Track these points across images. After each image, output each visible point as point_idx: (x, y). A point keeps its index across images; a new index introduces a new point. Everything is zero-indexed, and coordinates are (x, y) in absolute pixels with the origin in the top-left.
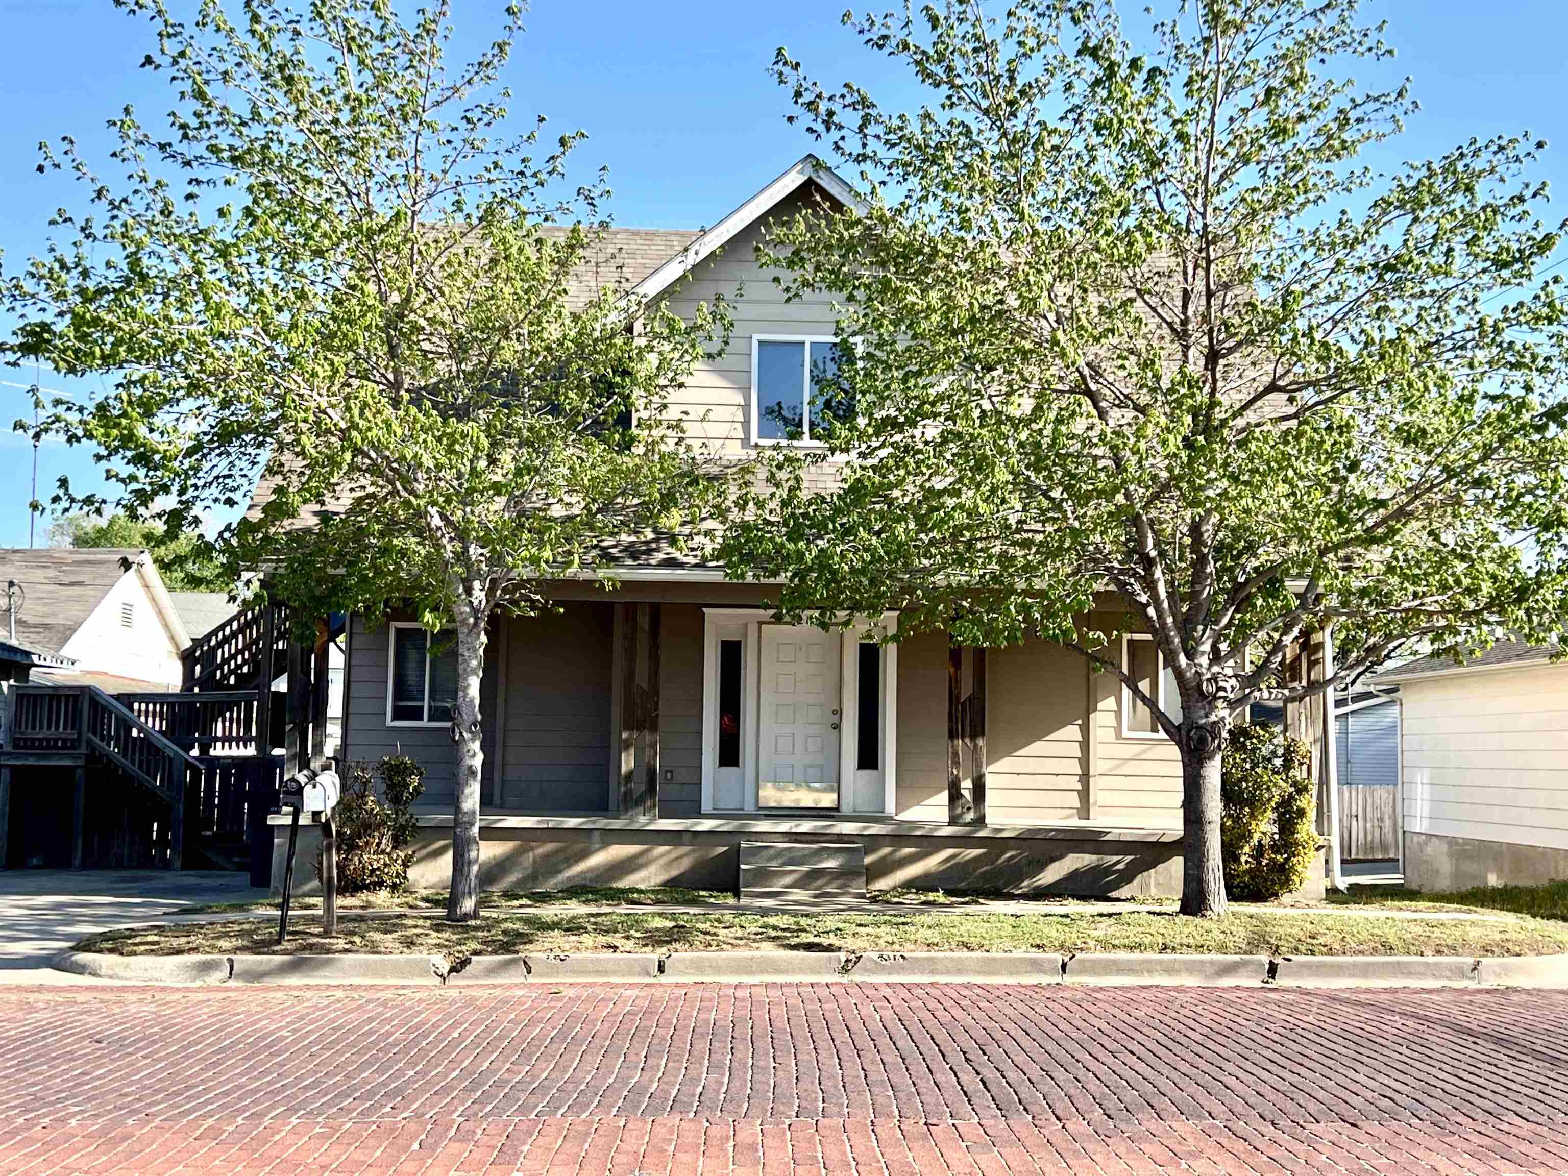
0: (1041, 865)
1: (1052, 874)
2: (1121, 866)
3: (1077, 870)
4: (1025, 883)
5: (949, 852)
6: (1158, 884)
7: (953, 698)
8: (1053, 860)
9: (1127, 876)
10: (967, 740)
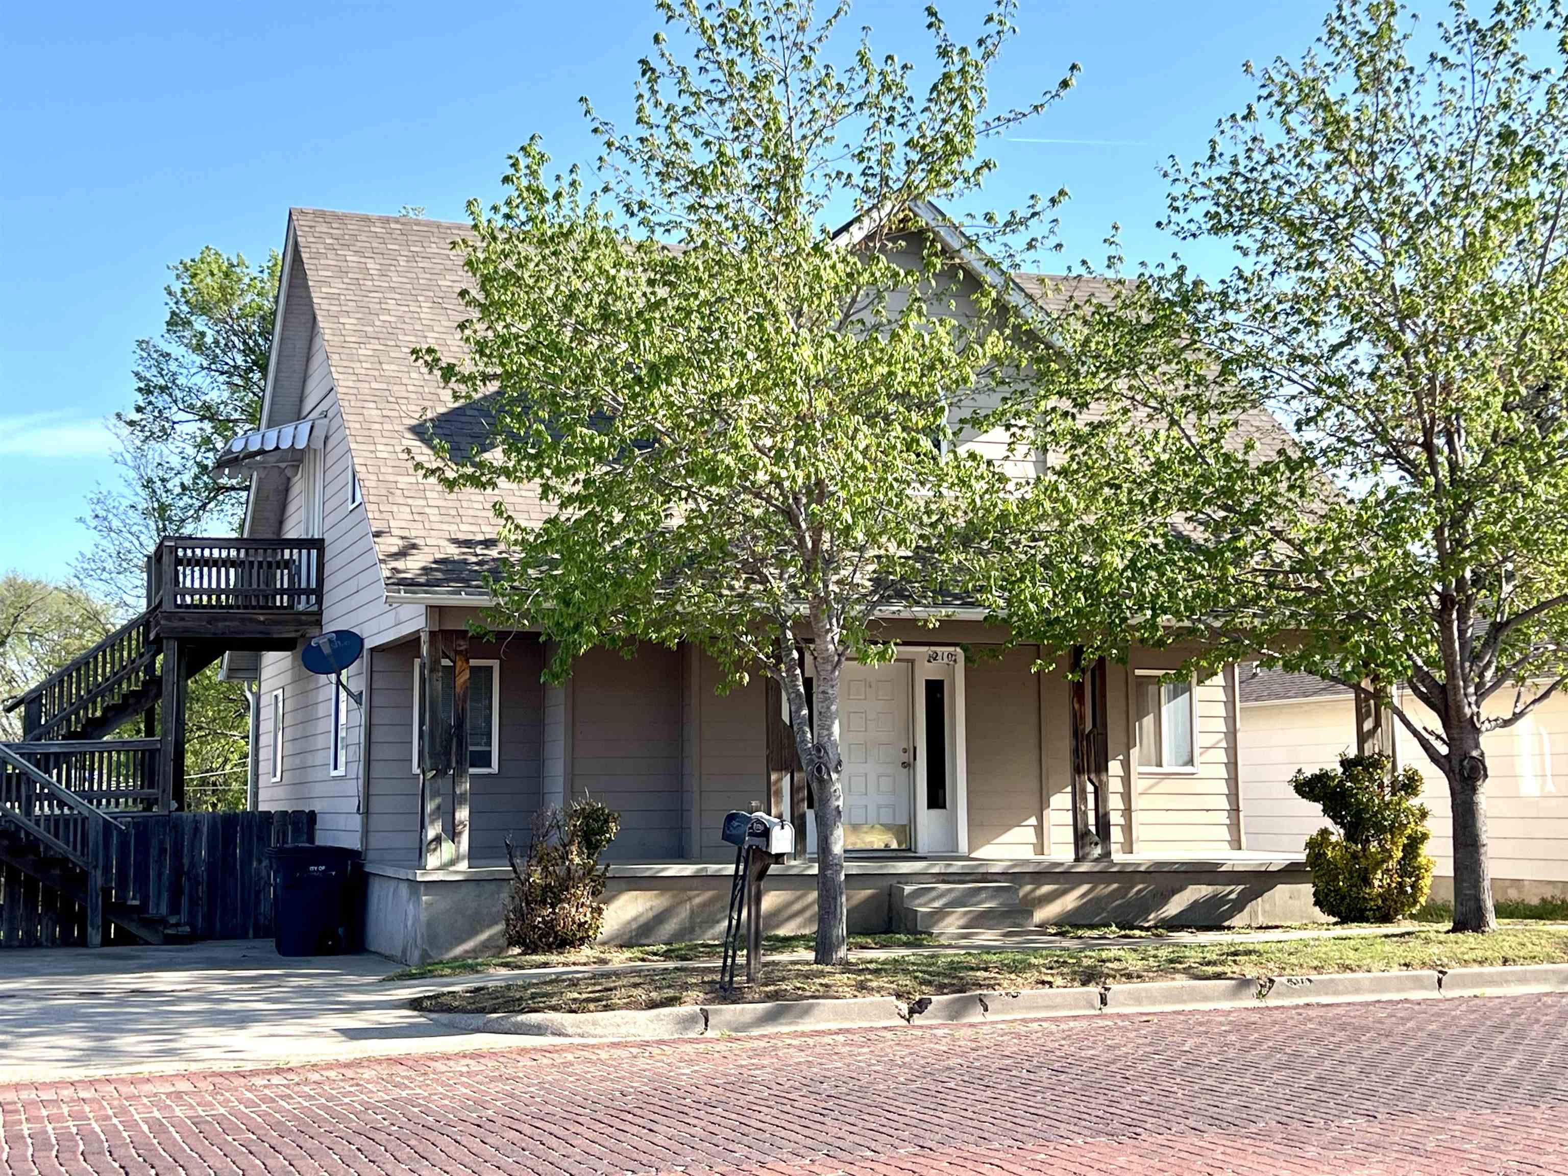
0: (1164, 897)
1: (1175, 906)
2: (1233, 896)
3: (1196, 902)
4: (1152, 916)
5: (1085, 888)
6: (1264, 912)
7: (1077, 733)
8: (1174, 892)
9: (1238, 906)
10: (1093, 776)
